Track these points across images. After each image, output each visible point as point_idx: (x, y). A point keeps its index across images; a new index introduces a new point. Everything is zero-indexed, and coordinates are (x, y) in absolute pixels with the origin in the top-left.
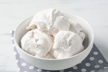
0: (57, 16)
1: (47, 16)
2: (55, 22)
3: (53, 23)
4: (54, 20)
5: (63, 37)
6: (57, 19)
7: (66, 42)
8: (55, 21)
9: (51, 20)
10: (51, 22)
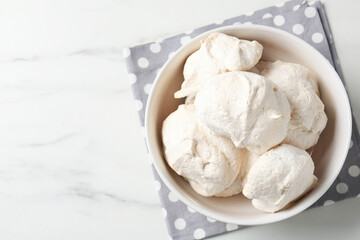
0: (259, 115)
1: (234, 114)
2: (254, 131)
3: (248, 135)
4: (250, 126)
5: (269, 179)
6: (258, 124)
7: (276, 188)
8: (253, 127)
9: (243, 125)
10: (244, 133)
